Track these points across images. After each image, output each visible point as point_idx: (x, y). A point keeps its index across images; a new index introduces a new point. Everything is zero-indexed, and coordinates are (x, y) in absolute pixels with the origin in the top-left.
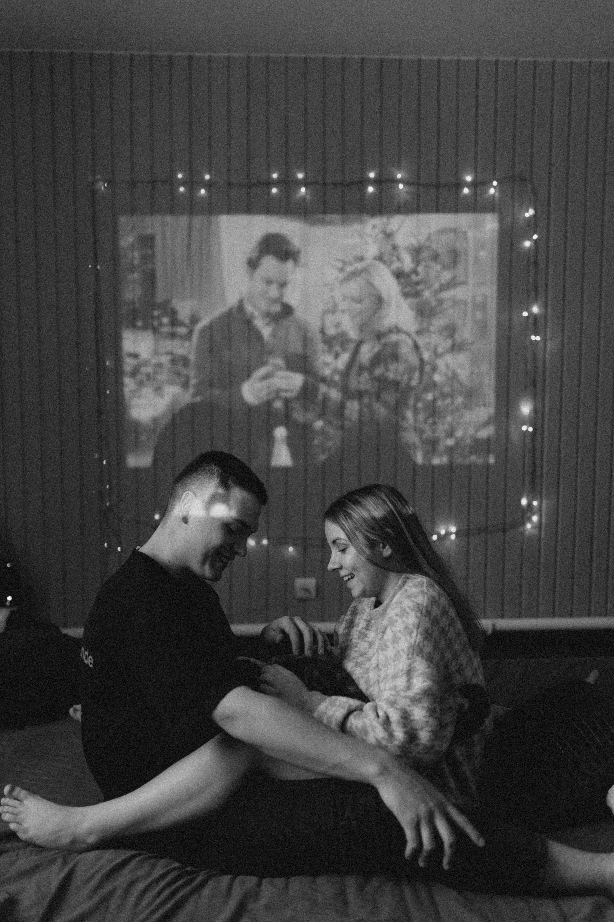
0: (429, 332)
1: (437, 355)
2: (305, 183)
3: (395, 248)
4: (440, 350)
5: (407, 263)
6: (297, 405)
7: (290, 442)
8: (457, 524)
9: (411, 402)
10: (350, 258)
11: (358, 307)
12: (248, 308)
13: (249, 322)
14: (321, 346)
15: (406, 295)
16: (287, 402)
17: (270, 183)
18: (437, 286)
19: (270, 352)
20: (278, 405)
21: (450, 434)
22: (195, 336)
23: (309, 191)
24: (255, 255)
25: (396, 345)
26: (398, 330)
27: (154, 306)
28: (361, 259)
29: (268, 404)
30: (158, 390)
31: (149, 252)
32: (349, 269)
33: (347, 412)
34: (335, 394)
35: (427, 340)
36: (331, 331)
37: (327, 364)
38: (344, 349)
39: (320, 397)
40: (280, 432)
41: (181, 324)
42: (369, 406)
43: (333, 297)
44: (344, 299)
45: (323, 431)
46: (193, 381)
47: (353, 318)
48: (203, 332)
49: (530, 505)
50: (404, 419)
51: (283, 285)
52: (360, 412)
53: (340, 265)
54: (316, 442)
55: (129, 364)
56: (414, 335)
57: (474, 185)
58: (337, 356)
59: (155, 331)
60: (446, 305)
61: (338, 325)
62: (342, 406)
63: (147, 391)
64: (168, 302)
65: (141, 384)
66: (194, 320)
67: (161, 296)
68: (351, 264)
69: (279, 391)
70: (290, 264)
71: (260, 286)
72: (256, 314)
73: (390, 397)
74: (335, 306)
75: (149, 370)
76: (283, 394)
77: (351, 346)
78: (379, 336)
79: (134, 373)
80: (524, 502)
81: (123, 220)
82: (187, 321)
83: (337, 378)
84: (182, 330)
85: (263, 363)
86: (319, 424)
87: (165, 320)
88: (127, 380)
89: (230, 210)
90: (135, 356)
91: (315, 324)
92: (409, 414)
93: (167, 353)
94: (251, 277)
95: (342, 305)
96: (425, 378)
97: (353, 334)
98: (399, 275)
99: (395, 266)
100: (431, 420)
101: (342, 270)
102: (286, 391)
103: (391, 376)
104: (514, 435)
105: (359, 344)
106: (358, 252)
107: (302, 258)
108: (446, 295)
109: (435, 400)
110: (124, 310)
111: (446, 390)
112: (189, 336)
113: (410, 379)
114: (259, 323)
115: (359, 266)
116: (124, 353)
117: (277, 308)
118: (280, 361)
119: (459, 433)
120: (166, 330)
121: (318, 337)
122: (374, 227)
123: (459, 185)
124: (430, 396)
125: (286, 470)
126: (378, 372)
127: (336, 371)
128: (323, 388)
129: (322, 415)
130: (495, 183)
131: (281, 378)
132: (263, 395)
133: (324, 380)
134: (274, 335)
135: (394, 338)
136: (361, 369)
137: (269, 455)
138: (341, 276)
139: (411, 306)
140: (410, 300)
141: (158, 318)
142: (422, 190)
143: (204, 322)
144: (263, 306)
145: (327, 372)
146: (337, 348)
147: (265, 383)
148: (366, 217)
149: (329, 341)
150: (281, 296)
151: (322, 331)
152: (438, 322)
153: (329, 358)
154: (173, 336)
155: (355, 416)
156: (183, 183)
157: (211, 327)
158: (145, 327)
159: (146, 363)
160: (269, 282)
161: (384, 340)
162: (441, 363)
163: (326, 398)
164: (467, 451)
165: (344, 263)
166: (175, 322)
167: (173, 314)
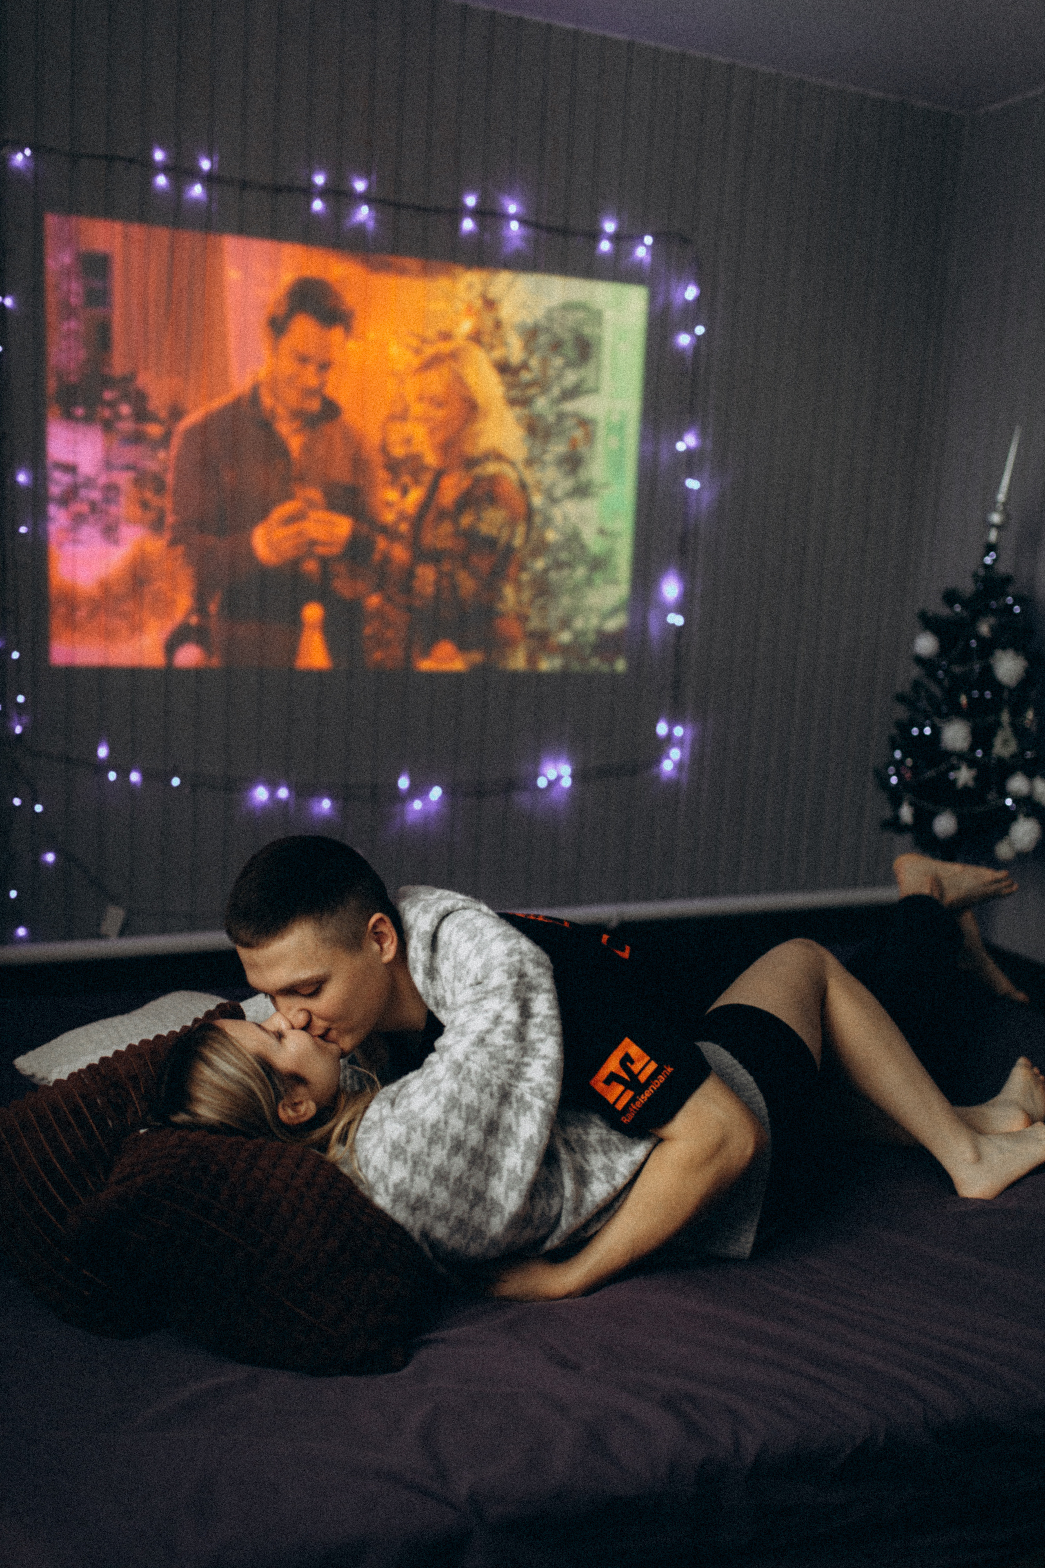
0: (543, 464)
1: (553, 500)
2: (366, 198)
3: (498, 325)
4: (558, 492)
5: (515, 350)
6: (341, 568)
7: (329, 628)
8: (573, 762)
9: (512, 570)
10: (431, 333)
11: (440, 414)
12: (267, 401)
13: (266, 425)
14: (382, 475)
15: (513, 402)
16: (324, 561)
17: (310, 191)
18: (556, 391)
19: (301, 479)
20: (311, 566)
21: (566, 623)
22: (176, 441)
23: (374, 214)
24: (281, 311)
25: (494, 479)
26: (499, 457)
27: (107, 382)
28: (446, 336)
29: (295, 563)
30: (110, 532)
31: (97, 284)
32: (429, 351)
33: (417, 584)
34: (400, 553)
35: (539, 475)
36: (398, 451)
37: (389, 505)
38: (417, 482)
39: (377, 557)
40: (313, 612)
41: (155, 419)
42: (451, 575)
43: (402, 397)
44: (420, 399)
45: (379, 613)
46: (170, 519)
47: (432, 432)
48: (190, 433)
49: (670, 734)
50: (501, 598)
51: (324, 366)
52: (437, 583)
53: (415, 343)
54: (368, 631)
55: (58, 482)
56: (521, 466)
57: (616, 238)
58: (405, 492)
59: (108, 426)
60: (569, 423)
61: (408, 441)
62: (410, 574)
63: (90, 532)
64: (129, 379)
65: (78, 520)
66: (177, 413)
67: (119, 365)
68: (432, 343)
69: (313, 543)
70: (337, 334)
71: (287, 366)
72: (280, 410)
73: (483, 563)
74: (406, 409)
75: (95, 495)
76: (320, 550)
77: (427, 478)
78: (471, 463)
79: (69, 497)
80: (662, 729)
81: (52, 221)
82: (163, 414)
83: (404, 527)
84: (154, 430)
85: (289, 496)
86: (374, 601)
87: (125, 409)
88: (53, 510)
89: (243, 229)
90: (70, 469)
91: (373, 437)
92: (509, 591)
93: (128, 467)
94: (275, 349)
95: (417, 409)
96: (534, 535)
97: (431, 459)
98: (503, 368)
99: (497, 354)
100: (540, 601)
101: (417, 352)
102: (324, 544)
103: (485, 529)
104: (654, 629)
105: (439, 475)
106: (443, 326)
107: (358, 325)
108: (569, 406)
109: (546, 571)
110: (52, 384)
111: (564, 556)
112: (165, 441)
113: (512, 535)
114: (285, 428)
115: (445, 347)
116: (49, 462)
117: (315, 405)
118: (315, 494)
119: (579, 623)
120: (126, 426)
121: (377, 459)
122: (470, 286)
123: (596, 235)
124: (540, 564)
125: (319, 675)
126: (466, 520)
127: (402, 516)
128: (382, 543)
129: (380, 588)
130: (648, 240)
131: (317, 521)
132: (288, 549)
133: (385, 530)
134: (307, 449)
135: (492, 468)
136: (442, 515)
137: (293, 649)
138: (416, 362)
139: (519, 420)
140: (518, 410)
141: (112, 405)
142: (544, 235)
143: (193, 418)
144: (292, 397)
145: (389, 517)
146: (406, 479)
147: (292, 529)
148: (458, 270)
149: (394, 467)
150: (323, 385)
151: (384, 449)
152: (558, 448)
153: (392, 495)
154: (137, 438)
155: (430, 590)
156: (165, 169)
157: (204, 428)
158: (88, 419)
159: (89, 483)
160: (303, 359)
161: (478, 471)
162: (557, 513)
163: (387, 559)
164: (588, 651)
165: (424, 341)
166: (142, 415)
167: (139, 400)
